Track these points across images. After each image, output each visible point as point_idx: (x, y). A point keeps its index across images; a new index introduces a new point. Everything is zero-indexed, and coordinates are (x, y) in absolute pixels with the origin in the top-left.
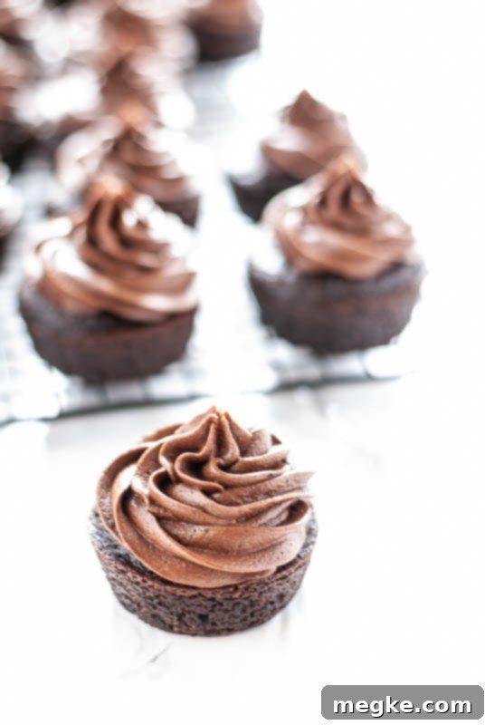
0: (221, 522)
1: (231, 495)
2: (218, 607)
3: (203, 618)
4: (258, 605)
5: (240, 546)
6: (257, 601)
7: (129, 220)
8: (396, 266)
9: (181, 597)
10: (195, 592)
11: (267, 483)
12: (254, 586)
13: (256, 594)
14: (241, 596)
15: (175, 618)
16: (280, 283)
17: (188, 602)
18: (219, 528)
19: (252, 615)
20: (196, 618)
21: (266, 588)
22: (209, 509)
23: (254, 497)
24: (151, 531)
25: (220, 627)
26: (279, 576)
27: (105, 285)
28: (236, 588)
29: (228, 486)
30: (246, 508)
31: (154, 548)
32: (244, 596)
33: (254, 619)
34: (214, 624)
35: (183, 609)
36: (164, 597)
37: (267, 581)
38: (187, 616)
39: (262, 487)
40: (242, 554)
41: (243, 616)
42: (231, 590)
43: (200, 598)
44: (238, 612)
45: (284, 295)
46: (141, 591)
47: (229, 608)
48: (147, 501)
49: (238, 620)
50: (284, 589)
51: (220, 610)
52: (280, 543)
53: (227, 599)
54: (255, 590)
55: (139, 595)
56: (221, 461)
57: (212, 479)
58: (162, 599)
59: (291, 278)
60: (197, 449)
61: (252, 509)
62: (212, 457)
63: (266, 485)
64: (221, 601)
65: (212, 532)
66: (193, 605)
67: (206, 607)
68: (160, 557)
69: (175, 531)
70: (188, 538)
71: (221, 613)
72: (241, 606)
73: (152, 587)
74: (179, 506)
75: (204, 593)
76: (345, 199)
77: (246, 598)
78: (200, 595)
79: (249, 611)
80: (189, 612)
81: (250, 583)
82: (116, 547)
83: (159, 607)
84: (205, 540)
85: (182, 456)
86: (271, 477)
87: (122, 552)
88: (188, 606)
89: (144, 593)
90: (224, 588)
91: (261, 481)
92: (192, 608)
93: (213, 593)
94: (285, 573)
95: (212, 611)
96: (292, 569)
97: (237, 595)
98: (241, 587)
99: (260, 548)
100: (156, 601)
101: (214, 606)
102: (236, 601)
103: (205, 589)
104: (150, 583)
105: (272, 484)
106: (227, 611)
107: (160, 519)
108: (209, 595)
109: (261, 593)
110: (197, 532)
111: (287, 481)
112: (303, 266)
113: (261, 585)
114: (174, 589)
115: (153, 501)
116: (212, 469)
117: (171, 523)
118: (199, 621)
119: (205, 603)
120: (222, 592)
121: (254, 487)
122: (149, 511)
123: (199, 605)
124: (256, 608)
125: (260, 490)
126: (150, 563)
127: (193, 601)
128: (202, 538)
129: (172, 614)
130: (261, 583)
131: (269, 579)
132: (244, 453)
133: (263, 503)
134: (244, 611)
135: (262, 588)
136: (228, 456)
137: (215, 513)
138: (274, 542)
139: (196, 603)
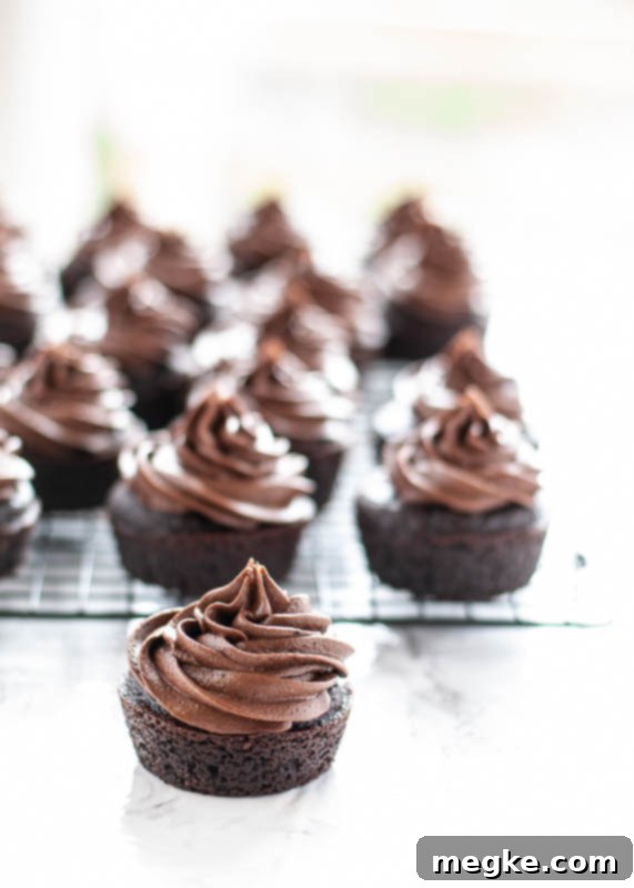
0: (237, 667)
1: (254, 644)
2: (228, 759)
3: (213, 770)
4: (271, 765)
5: (254, 694)
6: (269, 760)
7: (232, 426)
8: (512, 507)
9: (192, 742)
10: (204, 737)
11: (292, 639)
12: (266, 740)
13: (268, 751)
14: (251, 749)
15: (186, 768)
16: (384, 512)
17: (199, 748)
18: (236, 674)
19: (264, 776)
20: (204, 768)
21: (279, 746)
22: (228, 653)
23: (276, 649)
24: (170, 671)
25: (230, 784)
26: (293, 736)
27: (195, 485)
28: (246, 738)
29: (252, 636)
30: (265, 656)
31: (171, 689)
32: (254, 750)
33: (266, 782)
34: (224, 780)
35: (193, 758)
36: (177, 743)
37: (279, 737)
38: (198, 766)
39: (286, 642)
40: (254, 702)
41: (254, 774)
42: (241, 739)
43: (210, 745)
44: (248, 768)
45: (385, 523)
46: (155, 734)
47: (239, 761)
48: (173, 646)
49: (248, 779)
50: (300, 755)
51: (230, 762)
52: (299, 701)
53: (238, 751)
54: (267, 746)
55: (154, 740)
56: (251, 615)
57: (239, 628)
58: (174, 745)
59: (395, 507)
60: (228, 601)
61: (271, 659)
62: (242, 609)
63: (290, 642)
64: (231, 751)
65: (230, 676)
66: (203, 752)
67: (216, 757)
68: (175, 697)
69: (194, 675)
70: (205, 681)
71: (231, 766)
72: (253, 762)
73: (164, 728)
74: (200, 648)
75: (214, 738)
76: (463, 432)
77: (258, 753)
78: (209, 741)
79: (260, 770)
80: (199, 762)
81: (261, 735)
82: (140, 694)
83: (171, 755)
84: (221, 685)
85: (212, 605)
86: (297, 634)
87: (143, 698)
88: (198, 754)
89: (158, 738)
90: (234, 736)
91: (287, 637)
92: (203, 757)
93: (223, 740)
94: (299, 734)
95: (222, 763)
96: (310, 734)
97: (247, 746)
98: (252, 737)
99: (276, 700)
100: (169, 747)
101: (224, 757)
102: (247, 755)
103: (215, 734)
104: (163, 724)
105: (298, 642)
106: (236, 765)
107: (182, 664)
108: (219, 743)
109: (273, 751)
110: (216, 677)
111: (315, 644)
112: (410, 496)
113: (273, 742)
114: (185, 731)
115: (179, 646)
116: (241, 620)
117: (193, 668)
118: (208, 774)
119: (215, 752)
120: (231, 739)
121: (277, 641)
122: (174, 656)
123: (209, 754)
124: (268, 768)
125: (283, 644)
126: (165, 702)
127: (203, 748)
128: (218, 682)
129: (183, 762)
130: (273, 738)
131: (282, 735)
132: (275, 610)
133: (284, 655)
134: (255, 769)
135: (275, 745)
136: (259, 612)
137: (233, 657)
138: (291, 698)
139: (207, 751)
